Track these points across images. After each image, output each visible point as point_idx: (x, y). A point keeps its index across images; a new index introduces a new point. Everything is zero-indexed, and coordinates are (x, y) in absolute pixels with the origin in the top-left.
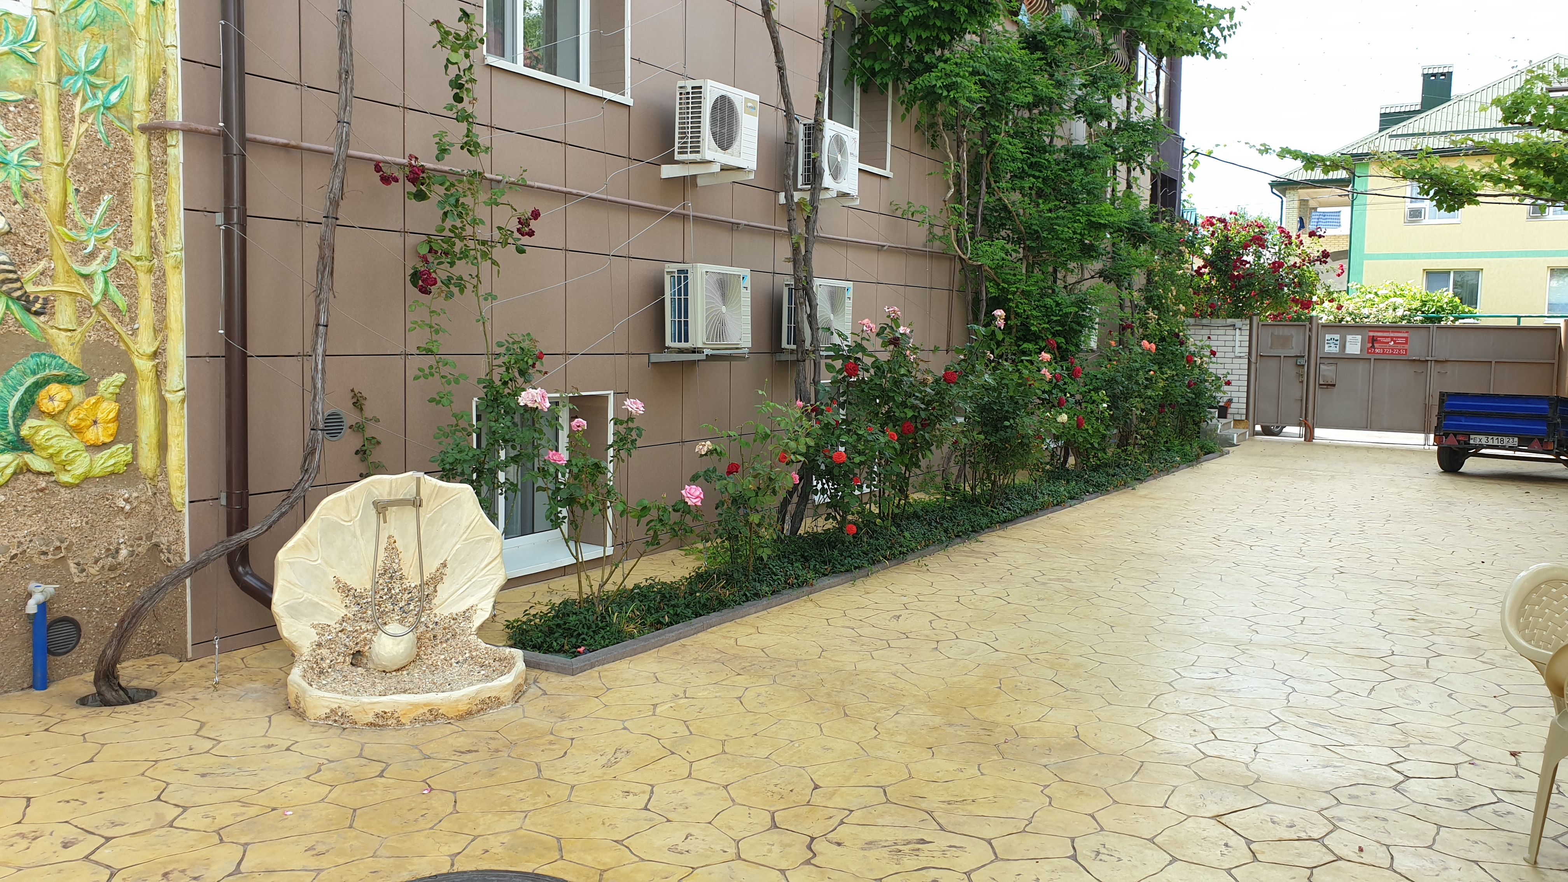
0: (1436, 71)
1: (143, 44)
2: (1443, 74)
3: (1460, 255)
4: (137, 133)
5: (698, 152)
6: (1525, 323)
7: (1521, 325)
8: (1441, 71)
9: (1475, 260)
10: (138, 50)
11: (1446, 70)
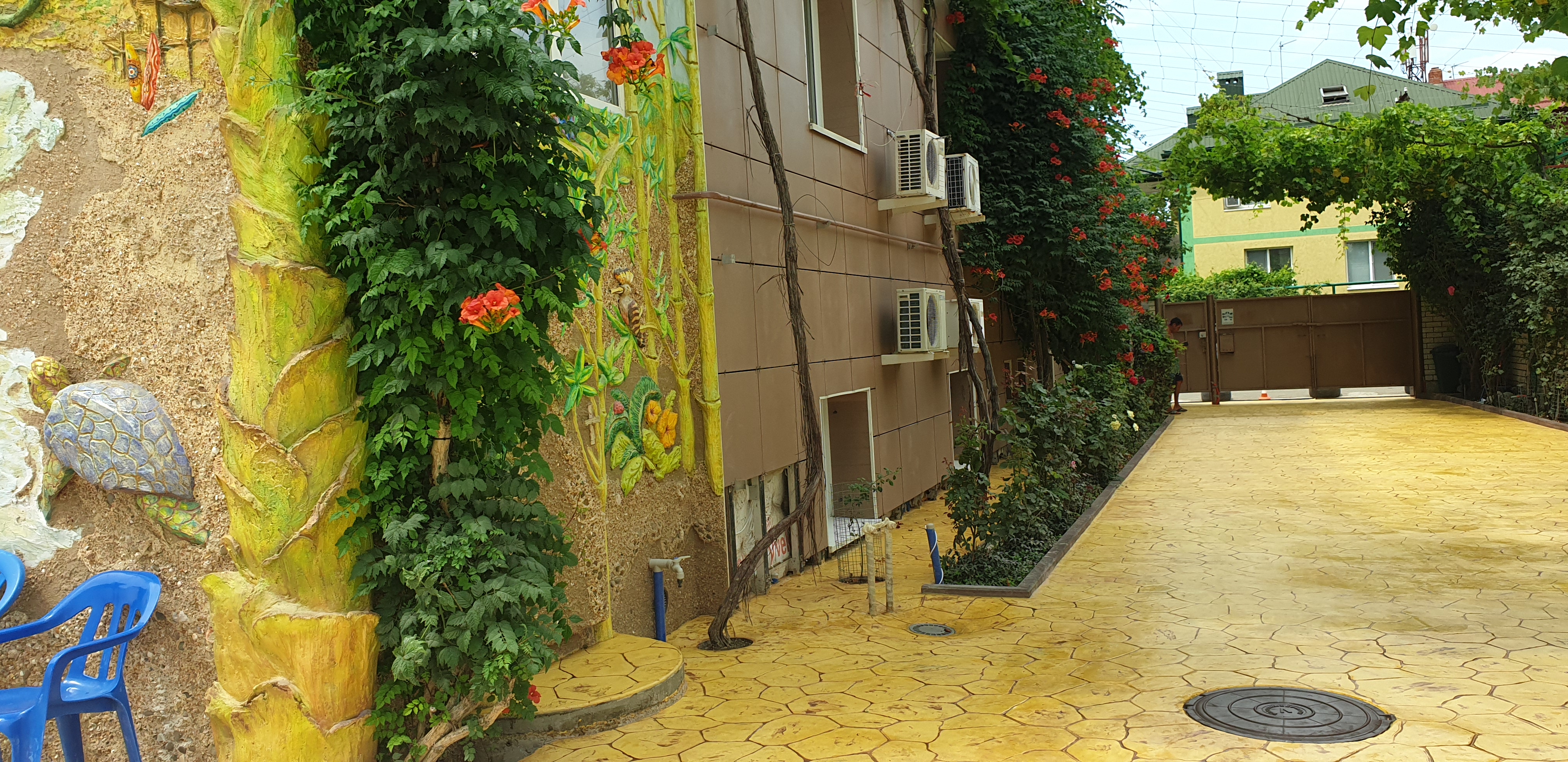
0: (1229, 77)
1: (670, 132)
2: (1236, 79)
3: (1273, 235)
4: (671, 202)
5: (919, 188)
6: (1339, 291)
7: (1337, 293)
8: (1234, 76)
9: (1285, 239)
10: (668, 137)
11: (1237, 76)
